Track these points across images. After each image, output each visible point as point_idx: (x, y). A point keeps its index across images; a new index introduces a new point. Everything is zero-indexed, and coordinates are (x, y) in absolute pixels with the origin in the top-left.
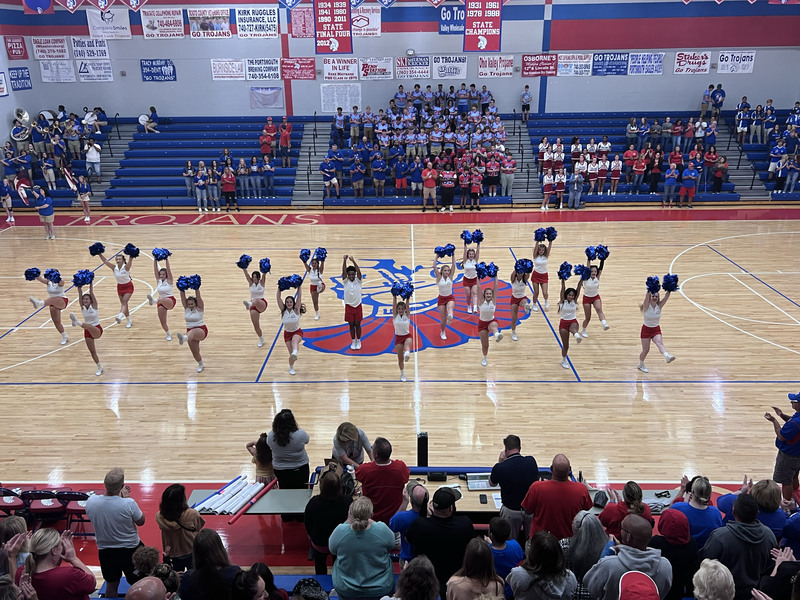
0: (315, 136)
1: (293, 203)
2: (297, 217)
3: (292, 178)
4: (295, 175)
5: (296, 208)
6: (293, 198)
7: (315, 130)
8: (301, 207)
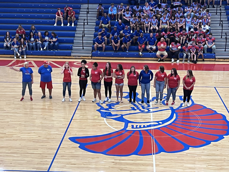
0: (88, 12)
1: (72, 54)
2: (75, 63)
3: (72, 38)
4: (74, 37)
5: (74, 57)
6: (73, 51)
7: (88, 9)
8: (77, 57)
